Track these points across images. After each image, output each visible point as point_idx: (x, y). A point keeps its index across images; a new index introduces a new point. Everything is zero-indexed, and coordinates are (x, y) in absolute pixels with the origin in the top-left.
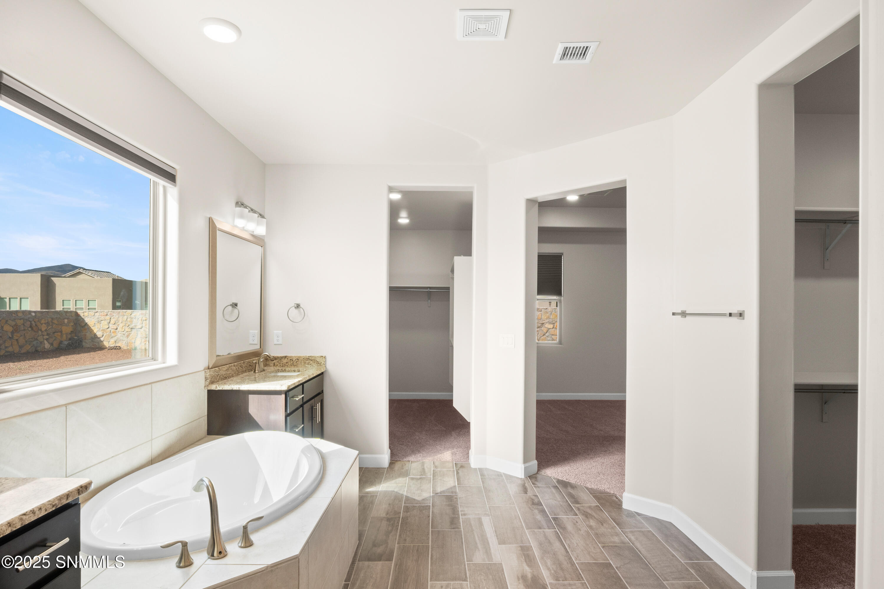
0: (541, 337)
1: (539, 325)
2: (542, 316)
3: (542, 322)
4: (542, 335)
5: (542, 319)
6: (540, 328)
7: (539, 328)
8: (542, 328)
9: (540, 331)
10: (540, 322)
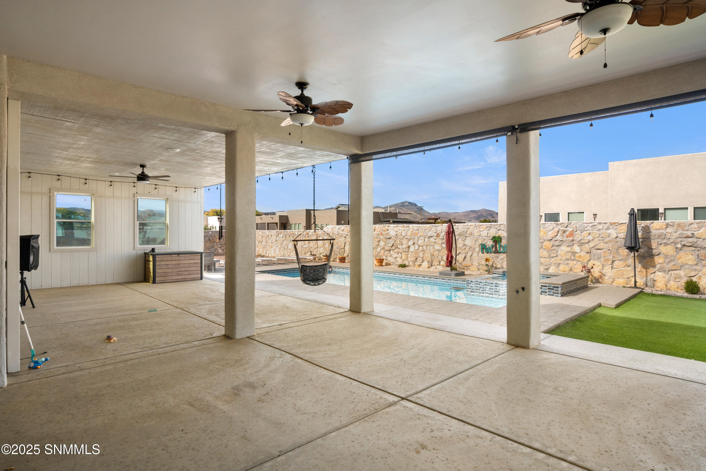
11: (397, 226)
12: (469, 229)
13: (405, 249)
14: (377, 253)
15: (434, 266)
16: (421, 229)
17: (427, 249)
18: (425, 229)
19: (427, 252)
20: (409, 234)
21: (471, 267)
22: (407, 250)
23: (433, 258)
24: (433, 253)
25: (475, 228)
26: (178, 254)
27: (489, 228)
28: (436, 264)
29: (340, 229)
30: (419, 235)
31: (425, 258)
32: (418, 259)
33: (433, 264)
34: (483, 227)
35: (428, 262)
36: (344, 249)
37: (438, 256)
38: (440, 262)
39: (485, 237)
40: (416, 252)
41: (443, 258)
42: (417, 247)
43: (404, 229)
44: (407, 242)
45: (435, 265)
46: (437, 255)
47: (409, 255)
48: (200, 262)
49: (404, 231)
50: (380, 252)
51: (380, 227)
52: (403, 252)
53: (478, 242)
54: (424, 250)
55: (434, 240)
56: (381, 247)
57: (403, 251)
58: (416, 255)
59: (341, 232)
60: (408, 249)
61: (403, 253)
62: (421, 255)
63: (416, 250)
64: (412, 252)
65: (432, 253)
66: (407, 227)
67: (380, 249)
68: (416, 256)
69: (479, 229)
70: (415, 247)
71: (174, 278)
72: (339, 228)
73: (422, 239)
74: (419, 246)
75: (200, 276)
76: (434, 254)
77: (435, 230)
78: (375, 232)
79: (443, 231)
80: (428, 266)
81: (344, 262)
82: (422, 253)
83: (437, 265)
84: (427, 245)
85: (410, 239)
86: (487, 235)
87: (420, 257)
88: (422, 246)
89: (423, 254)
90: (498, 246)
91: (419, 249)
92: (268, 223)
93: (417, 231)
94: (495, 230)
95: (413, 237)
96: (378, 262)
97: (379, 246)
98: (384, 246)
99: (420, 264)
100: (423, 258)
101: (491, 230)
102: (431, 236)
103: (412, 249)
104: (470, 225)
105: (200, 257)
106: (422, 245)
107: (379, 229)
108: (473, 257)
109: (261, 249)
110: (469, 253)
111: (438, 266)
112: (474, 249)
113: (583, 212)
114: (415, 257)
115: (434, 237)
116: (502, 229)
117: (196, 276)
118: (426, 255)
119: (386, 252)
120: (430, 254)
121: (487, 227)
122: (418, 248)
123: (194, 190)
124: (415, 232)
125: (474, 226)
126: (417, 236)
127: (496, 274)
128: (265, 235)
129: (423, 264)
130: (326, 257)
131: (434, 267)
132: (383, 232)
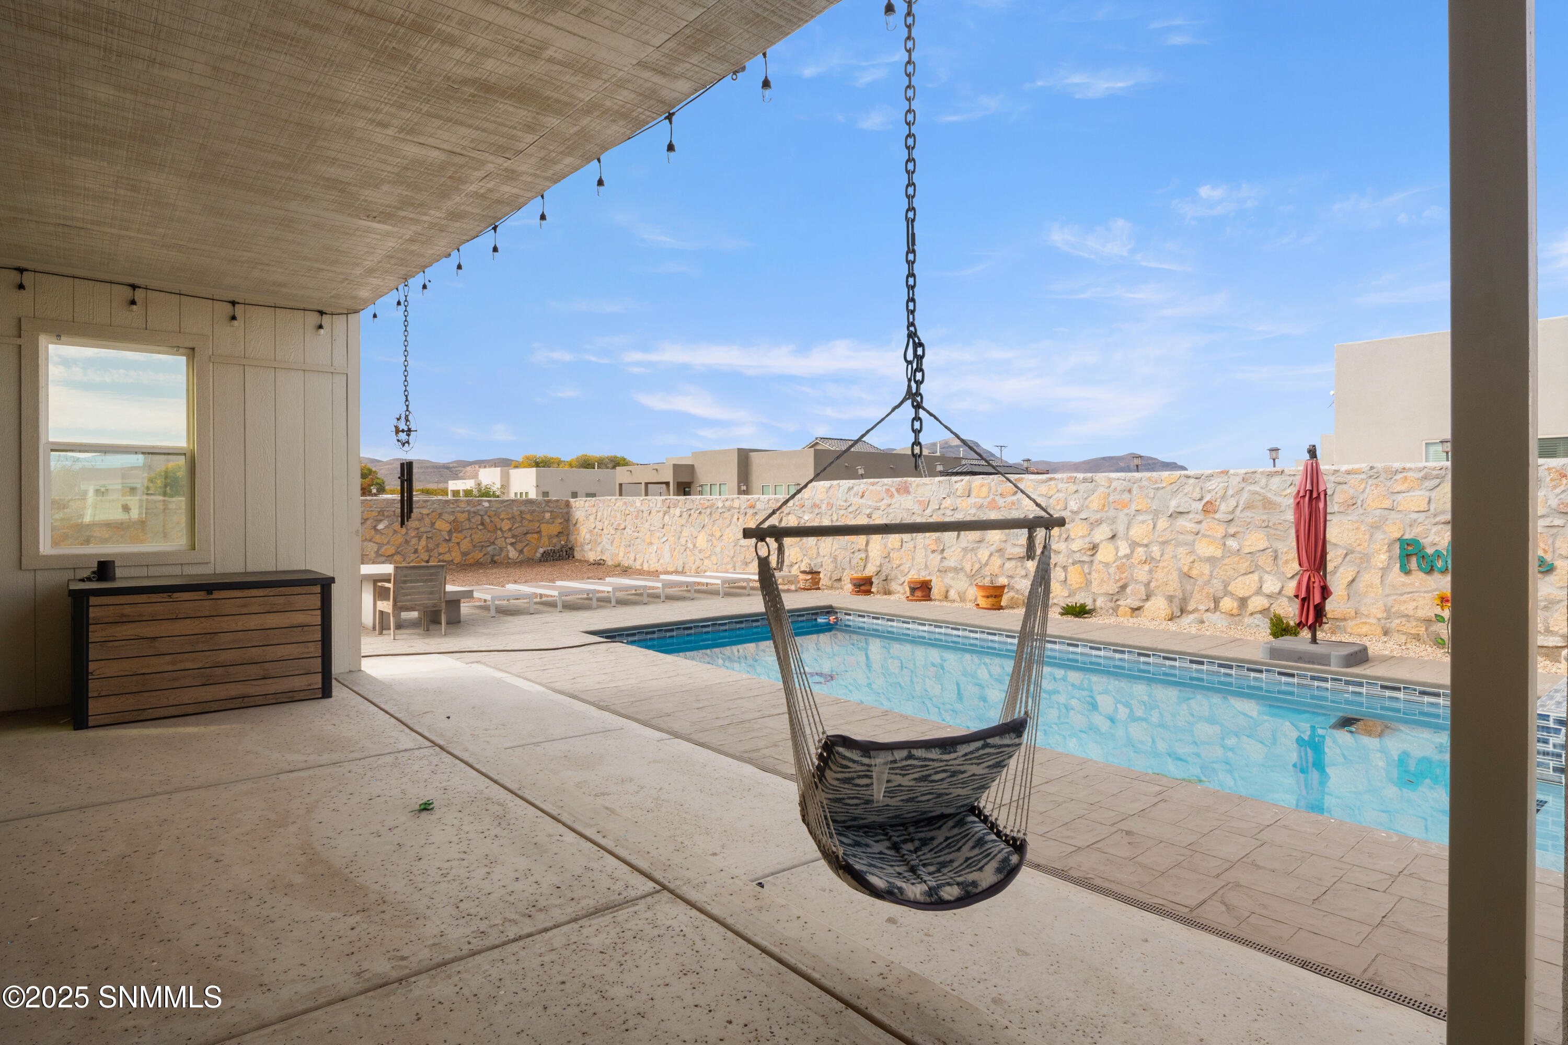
11: (1051, 479)
12: (1344, 486)
13: (1078, 555)
14: (977, 566)
15: (1191, 613)
16: (1140, 487)
17: (1166, 557)
18: (1158, 489)
19: (1165, 564)
20: (1095, 506)
21: (1350, 624)
22: (1086, 558)
23: (1189, 587)
24: (1190, 568)
25: (1370, 482)
26: (209, 587)
28: (1202, 607)
29: (852, 493)
30: (1134, 507)
31: (1157, 587)
32: (1129, 590)
33: (1190, 608)
34: (1406, 478)
35: (1170, 599)
36: (866, 551)
37: (1209, 581)
38: (1216, 601)
39: (1414, 516)
40: (1124, 564)
41: (1229, 588)
42: (1124, 549)
43: (1074, 488)
44: (1086, 533)
45: (1195, 610)
46: (1206, 578)
47: (1094, 575)
48: (318, 620)
49: (1076, 496)
50: (986, 564)
51: (989, 484)
52: (1073, 564)
53: (1385, 532)
54: (1152, 558)
55: (1193, 525)
56: (993, 548)
57: (1070, 561)
58: (1123, 576)
59: (856, 501)
60: (1090, 553)
61: (1070, 569)
62: (1141, 574)
63: (1121, 558)
64: (1107, 565)
65: (1185, 569)
66: (1085, 480)
67: (987, 554)
68: (1120, 579)
69: (1388, 484)
70: (1117, 549)
71: (187, 696)
72: (850, 489)
73: (1143, 522)
74: (1134, 545)
75: (317, 680)
76: (1194, 573)
77: (1198, 489)
78: (971, 500)
79: (1230, 492)
80: (1169, 612)
81: (869, 592)
82: (1146, 567)
83: (1207, 610)
84: (1164, 543)
85: (1099, 522)
86: (1424, 506)
87: (1137, 582)
88: (1146, 546)
89: (1150, 571)
91: (1135, 555)
92: (647, 484)
93: (1126, 496)
95: (1112, 513)
96: (988, 597)
97: (984, 545)
98: (1003, 545)
99: (1136, 604)
100: (1148, 585)
102: (1180, 510)
103: (1105, 554)
104: (1348, 473)
105: (317, 601)
106: (1145, 542)
107: (985, 489)
108: (1361, 585)
109: (622, 549)
110: (1341, 570)
111: (1209, 614)
112: (1366, 558)
114: (1118, 581)
115: (1191, 516)
117: (298, 683)
118: (1160, 575)
119: (1009, 565)
120: (1175, 575)
121: (1425, 478)
122: (1128, 551)
123: (313, 319)
124: (1117, 497)
125: (1364, 476)
126: (1126, 511)
128: (632, 509)
129: (1148, 605)
130: (809, 577)
131: (1191, 617)
132: (997, 498)
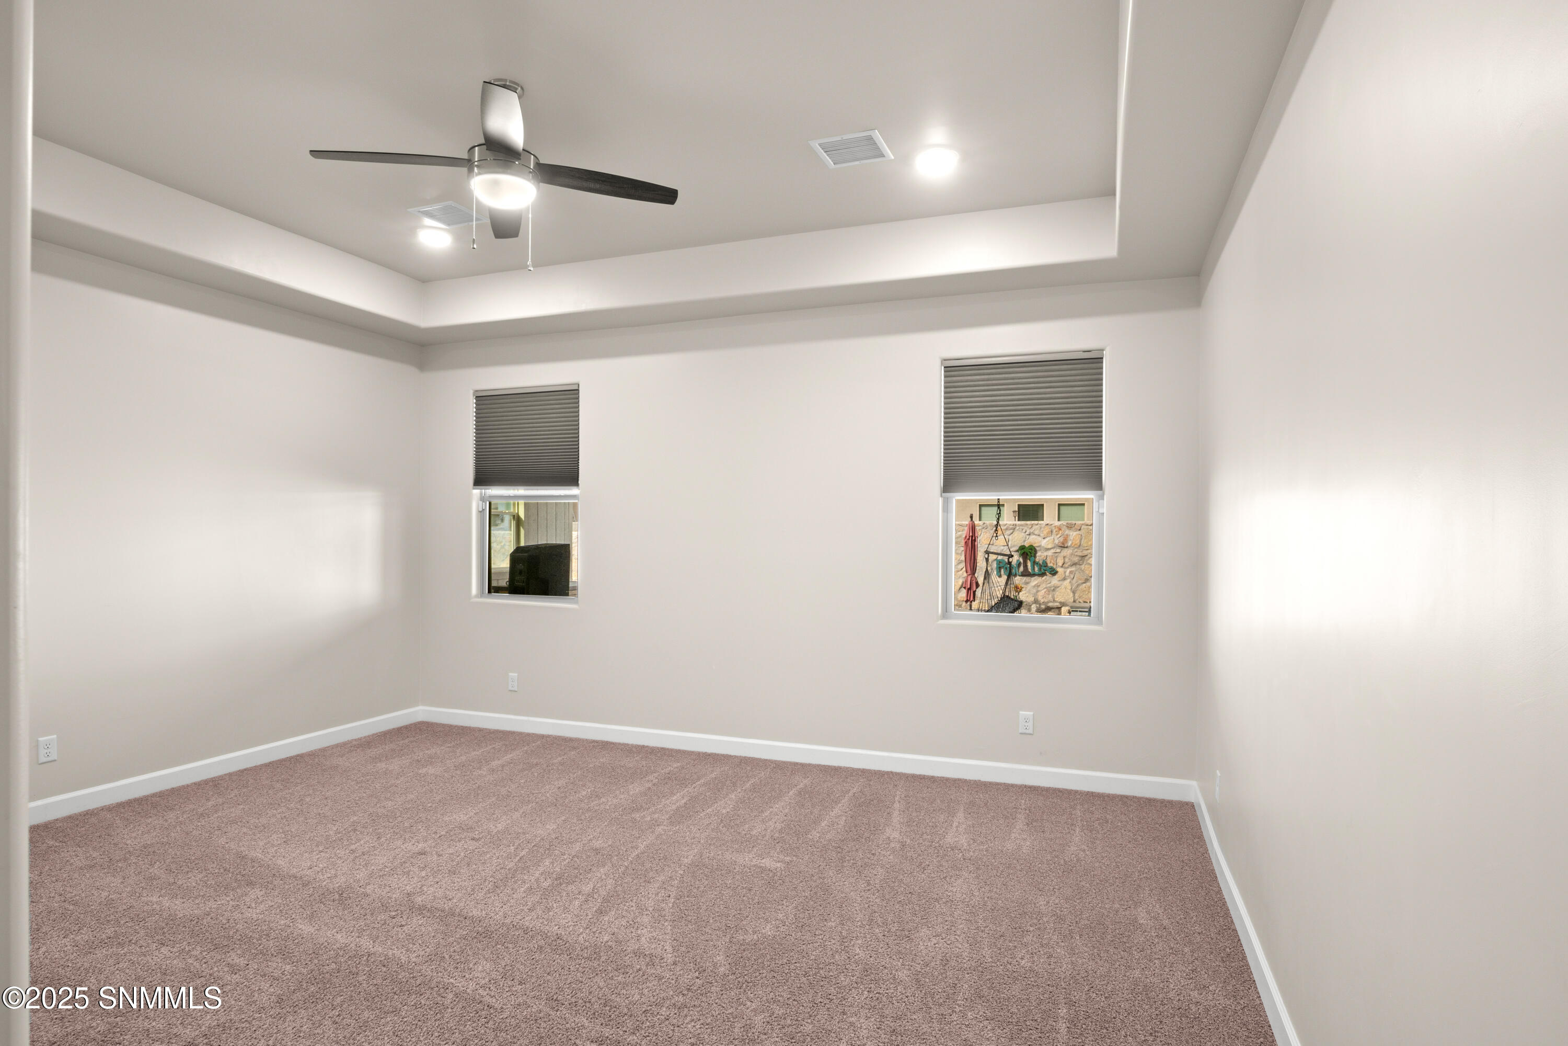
0: (1078, 586)
1: (1076, 559)
2: (1081, 539)
3: (1081, 554)
4: (1080, 582)
5: (1081, 547)
6: (1078, 566)
7: (1074, 566)
8: (1083, 567)
9: (1077, 572)
10: (1076, 554)
25: (983, 530)
27: (1012, 531)
90: (1029, 564)
94: (1023, 534)
101: (1016, 534)
113: (1083, 505)
116: (1036, 532)
127: (1077, 611)
